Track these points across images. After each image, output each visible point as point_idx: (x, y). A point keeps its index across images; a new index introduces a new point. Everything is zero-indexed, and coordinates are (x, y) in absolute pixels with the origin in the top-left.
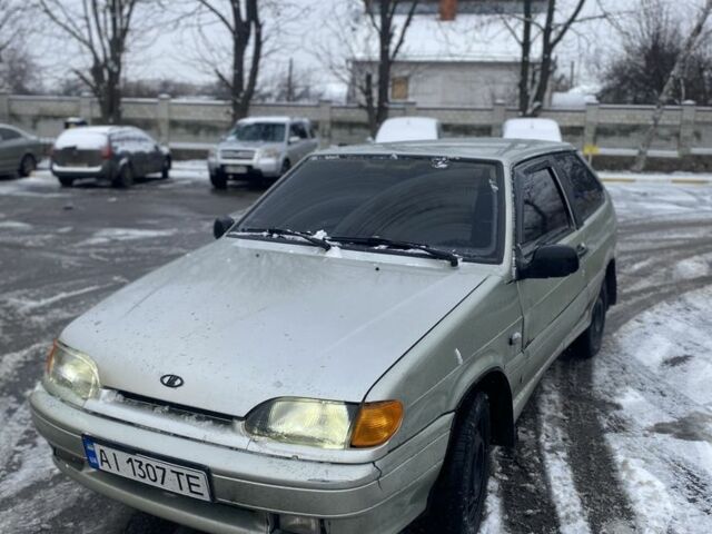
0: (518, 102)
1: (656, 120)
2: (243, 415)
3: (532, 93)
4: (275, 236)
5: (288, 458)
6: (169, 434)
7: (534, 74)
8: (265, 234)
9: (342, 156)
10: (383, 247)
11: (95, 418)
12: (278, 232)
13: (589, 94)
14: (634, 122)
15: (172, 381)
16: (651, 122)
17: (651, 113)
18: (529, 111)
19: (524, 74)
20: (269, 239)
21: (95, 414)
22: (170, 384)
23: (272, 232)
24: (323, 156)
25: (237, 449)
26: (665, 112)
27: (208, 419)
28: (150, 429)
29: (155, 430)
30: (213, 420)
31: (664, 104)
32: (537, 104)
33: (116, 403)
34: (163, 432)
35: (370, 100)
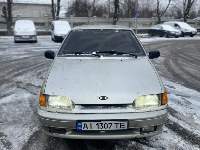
0: (52, 16)
1: (88, 21)
2: (132, 103)
3: (56, 14)
4: (78, 55)
5: (148, 112)
7: (55, 8)
8: (74, 54)
9: (84, 30)
10: (115, 55)
13: (63, 14)
14: (83, 22)
16: (87, 22)
17: (87, 19)
18: (56, 19)
19: (53, 8)
20: (76, 56)
22: (103, 99)
23: (76, 54)
24: (77, 30)
25: (132, 113)
26: (91, 19)
27: (118, 107)
31: (90, 17)
32: (57, 17)
33: (82, 109)
34: (106, 113)
35: (6, 15)
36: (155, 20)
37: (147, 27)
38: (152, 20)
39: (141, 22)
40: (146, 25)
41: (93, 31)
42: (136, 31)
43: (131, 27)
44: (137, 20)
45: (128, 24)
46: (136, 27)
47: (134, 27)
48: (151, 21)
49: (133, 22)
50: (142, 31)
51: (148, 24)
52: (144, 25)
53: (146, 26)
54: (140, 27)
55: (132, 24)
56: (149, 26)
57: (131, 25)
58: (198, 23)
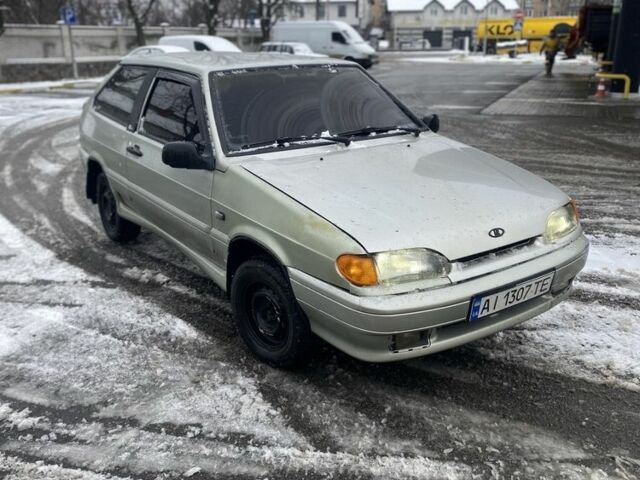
4: (287, 144)
6: (515, 265)
8: (275, 145)
9: (249, 70)
10: (374, 134)
11: (461, 285)
12: (287, 141)
15: (497, 233)
21: (459, 282)
23: (281, 143)
24: (230, 71)
27: (523, 246)
28: (504, 269)
29: (508, 268)
30: (527, 245)
36: (125, 29)
37: (106, 54)
38: (115, 29)
39: (84, 37)
40: (100, 47)
41: (275, 72)
42: (75, 67)
43: (54, 55)
44: (70, 29)
45: (39, 47)
46: (73, 56)
47: (63, 55)
48: (112, 33)
49: (57, 37)
50: (92, 66)
51: (107, 43)
52: (94, 47)
53: (101, 51)
54: (84, 55)
55: (53, 45)
56: (109, 51)
57: (50, 49)
58: (245, 38)
